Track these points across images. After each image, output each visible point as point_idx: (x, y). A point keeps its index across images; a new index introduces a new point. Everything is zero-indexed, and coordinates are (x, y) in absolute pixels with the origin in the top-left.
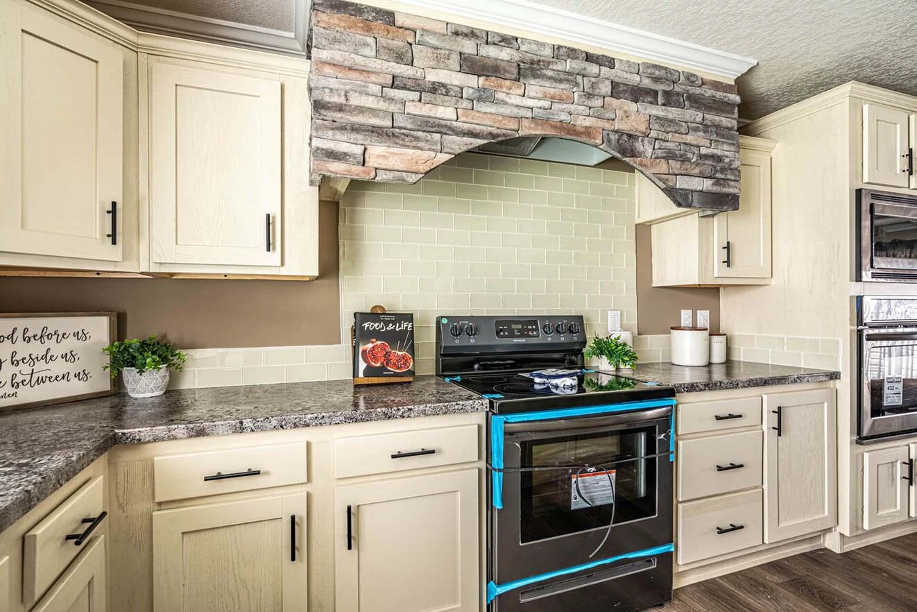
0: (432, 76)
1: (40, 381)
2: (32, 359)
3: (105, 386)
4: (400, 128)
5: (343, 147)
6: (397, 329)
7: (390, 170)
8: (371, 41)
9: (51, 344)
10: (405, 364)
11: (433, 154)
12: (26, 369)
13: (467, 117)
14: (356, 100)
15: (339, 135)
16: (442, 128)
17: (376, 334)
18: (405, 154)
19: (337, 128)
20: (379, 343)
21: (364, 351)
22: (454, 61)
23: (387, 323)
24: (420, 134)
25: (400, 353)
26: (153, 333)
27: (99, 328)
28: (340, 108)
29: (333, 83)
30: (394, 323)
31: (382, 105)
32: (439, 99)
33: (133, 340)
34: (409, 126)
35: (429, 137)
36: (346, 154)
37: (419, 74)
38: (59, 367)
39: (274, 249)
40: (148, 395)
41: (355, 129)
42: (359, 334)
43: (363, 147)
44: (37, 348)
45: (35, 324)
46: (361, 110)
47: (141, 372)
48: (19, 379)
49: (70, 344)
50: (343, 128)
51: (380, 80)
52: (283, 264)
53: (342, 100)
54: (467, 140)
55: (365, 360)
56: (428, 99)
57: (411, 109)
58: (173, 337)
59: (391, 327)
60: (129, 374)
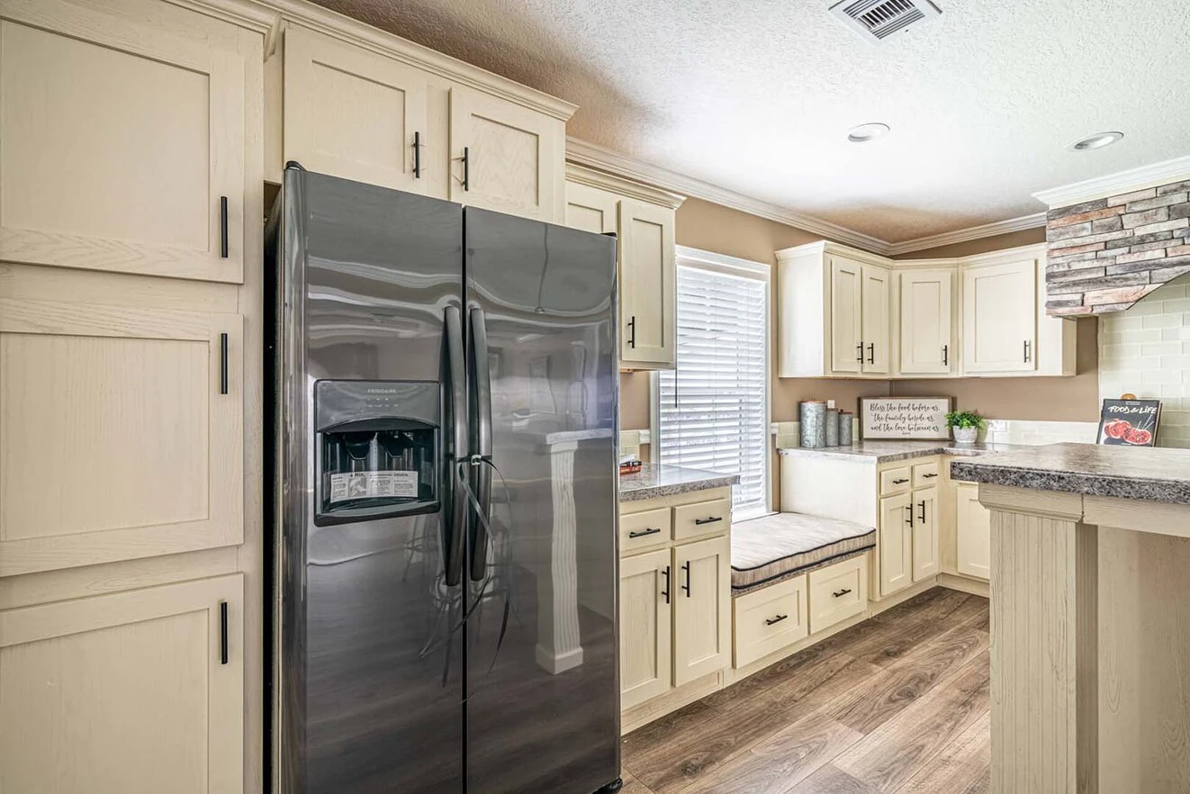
0: (1140, 232)
1: (919, 429)
2: (916, 419)
3: (947, 436)
4: (1112, 275)
5: (1066, 298)
6: (1140, 412)
7: (1103, 305)
8: (1088, 225)
9: (922, 411)
10: (1143, 439)
11: (1141, 287)
12: (913, 422)
13: (1175, 252)
14: (1076, 266)
15: (1064, 291)
16: (1151, 266)
17: (1120, 415)
18: (1118, 292)
19: (1063, 287)
20: (1121, 422)
21: (1107, 427)
22: (1163, 213)
23: (1131, 408)
24: (1130, 275)
25: (1140, 431)
26: (970, 409)
27: (943, 405)
28: (1064, 274)
29: (1059, 261)
30: (1138, 407)
31: (1096, 264)
32: (1146, 246)
33: (958, 413)
34: (1120, 272)
35: (1138, 276)
36: (1068, 301)
37: (1128, 234)
38: (926, 423)
39: (1030, 360)
40: (965, 442)
41: (1075, 284)
42: (1105, 415)
43: (1081, 295)
44: (917, 413)
45: (917, 402)
46: (1079, 271)
47: (961, 428)
48: (911, 427)
49: (931, 412)
50: (1067, 286)
51: (1095, 248)
52: (1036, 369)
53: (1066, 268)
54: (1177, 269)
55: (1107, 432)
56: (1136, 250)
57: (1120, 260)
58: (981, 412)
59: (1134, 410)
60: (956, 428)
